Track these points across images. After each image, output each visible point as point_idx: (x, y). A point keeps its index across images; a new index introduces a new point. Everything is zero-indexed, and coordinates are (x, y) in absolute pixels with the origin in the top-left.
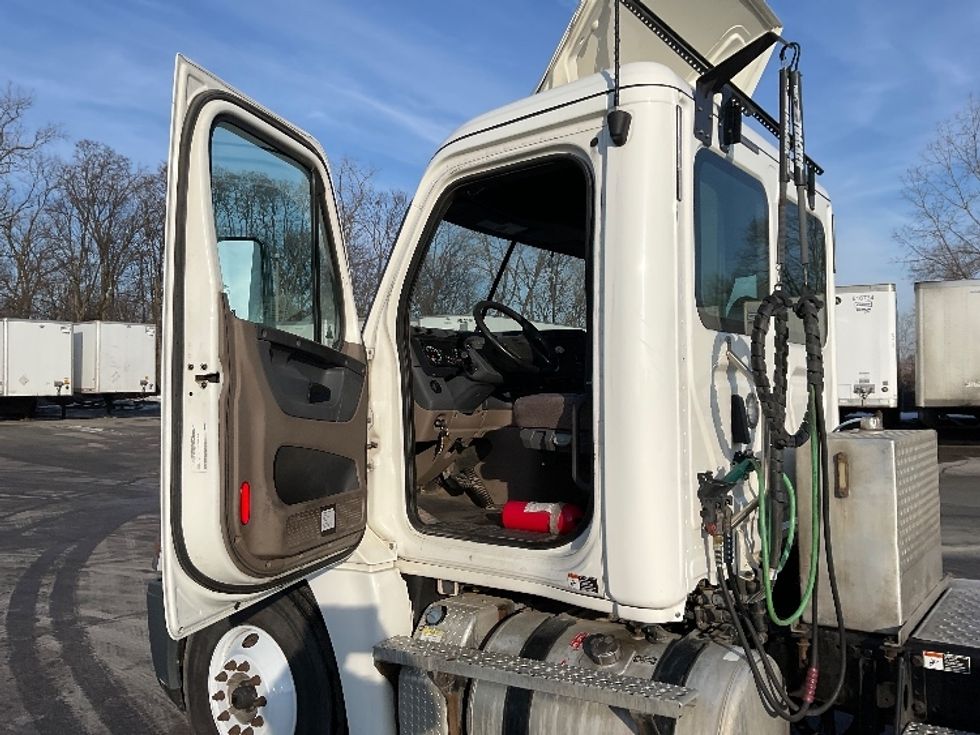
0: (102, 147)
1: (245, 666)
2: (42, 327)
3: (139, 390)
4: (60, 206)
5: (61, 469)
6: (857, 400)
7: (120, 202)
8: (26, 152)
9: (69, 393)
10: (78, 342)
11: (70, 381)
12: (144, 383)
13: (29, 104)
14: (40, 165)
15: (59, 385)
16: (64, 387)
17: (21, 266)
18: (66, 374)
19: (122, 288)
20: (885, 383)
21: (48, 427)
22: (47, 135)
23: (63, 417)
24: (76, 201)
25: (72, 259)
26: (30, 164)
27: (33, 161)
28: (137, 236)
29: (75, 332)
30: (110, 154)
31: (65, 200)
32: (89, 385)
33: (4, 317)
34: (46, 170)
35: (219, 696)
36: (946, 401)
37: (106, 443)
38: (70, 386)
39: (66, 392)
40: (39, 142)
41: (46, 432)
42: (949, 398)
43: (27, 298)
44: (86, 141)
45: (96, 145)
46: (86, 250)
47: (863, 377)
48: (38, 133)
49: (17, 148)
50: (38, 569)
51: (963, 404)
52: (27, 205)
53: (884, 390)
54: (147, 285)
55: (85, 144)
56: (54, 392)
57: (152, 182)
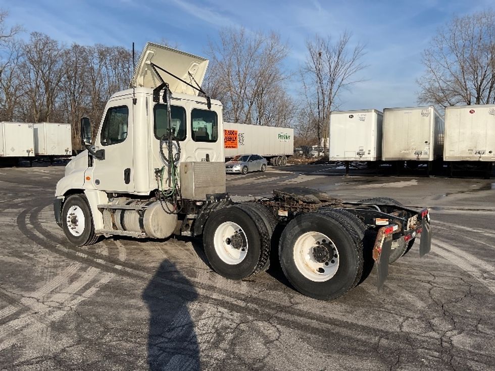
0: (44, 35)
1: (74, 214)
2: (20, 125)
3: (65, 154)
4: (24, 66)
5: (32, 186)
6: (358, 158)
7: (53, 62)
8: (6, 39)
9: (33, 155)
10: (36, 132)
11: (33, 150)
12: (67, 151)
13: (7, 15)
14: (14, 44)
15: (28, 152)
16: (31, 152)
17: (7, 94)
18: (31, 146)
19: (57, 105)
20: (369, 151)
21: (24, 170)
22: (16, 30)
23: (31, 166)
24: (32, 62)
25: (31, 91)
26: (9, 44)
27: (10, 43)
28: (63, 79)
29: (35, 127)
30: (48, 39)
31: (27, 62)
32: (42, 152)
33: (2, 121)
34: (17, 46)
35: (69, 221)
36: (393, 158)
37: (50, 177)
38: (33, 152)
39: (32, 155)
40: (12, 34)
41: (24, 172)
42: (394, 157)
43: (11, 110)
44: (36, 32)
45: (41, 34)
46: (38, 87)
47: (361, 148)
48: (12, 29)
49: (3, 36)
50: (25, 213)
51: (400, 159)
52: (8, 64)
53: (369, 154)
54: (69, 102)
55: (35, 34)
56: (26, 155)
57: (69, 53)
